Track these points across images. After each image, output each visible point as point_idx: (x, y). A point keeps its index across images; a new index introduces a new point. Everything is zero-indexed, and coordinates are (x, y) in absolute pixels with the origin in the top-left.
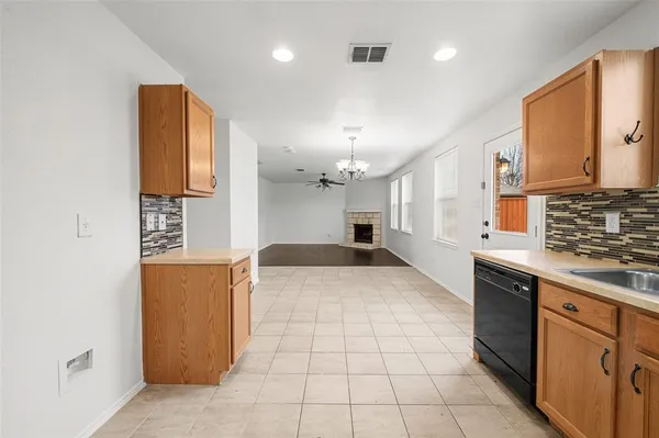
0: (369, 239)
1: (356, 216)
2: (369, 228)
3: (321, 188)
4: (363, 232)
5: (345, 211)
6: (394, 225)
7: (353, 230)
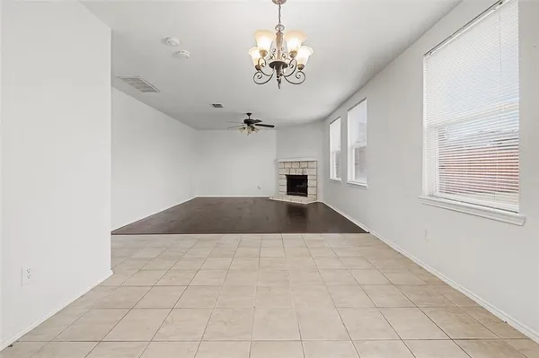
0: (304, 192)
1: (288, 166)
2: (304, 179)
3: (246, 131)
4: (297, 184)
5: (276, 160)
6: (333, 176)
7: (285, 182)
